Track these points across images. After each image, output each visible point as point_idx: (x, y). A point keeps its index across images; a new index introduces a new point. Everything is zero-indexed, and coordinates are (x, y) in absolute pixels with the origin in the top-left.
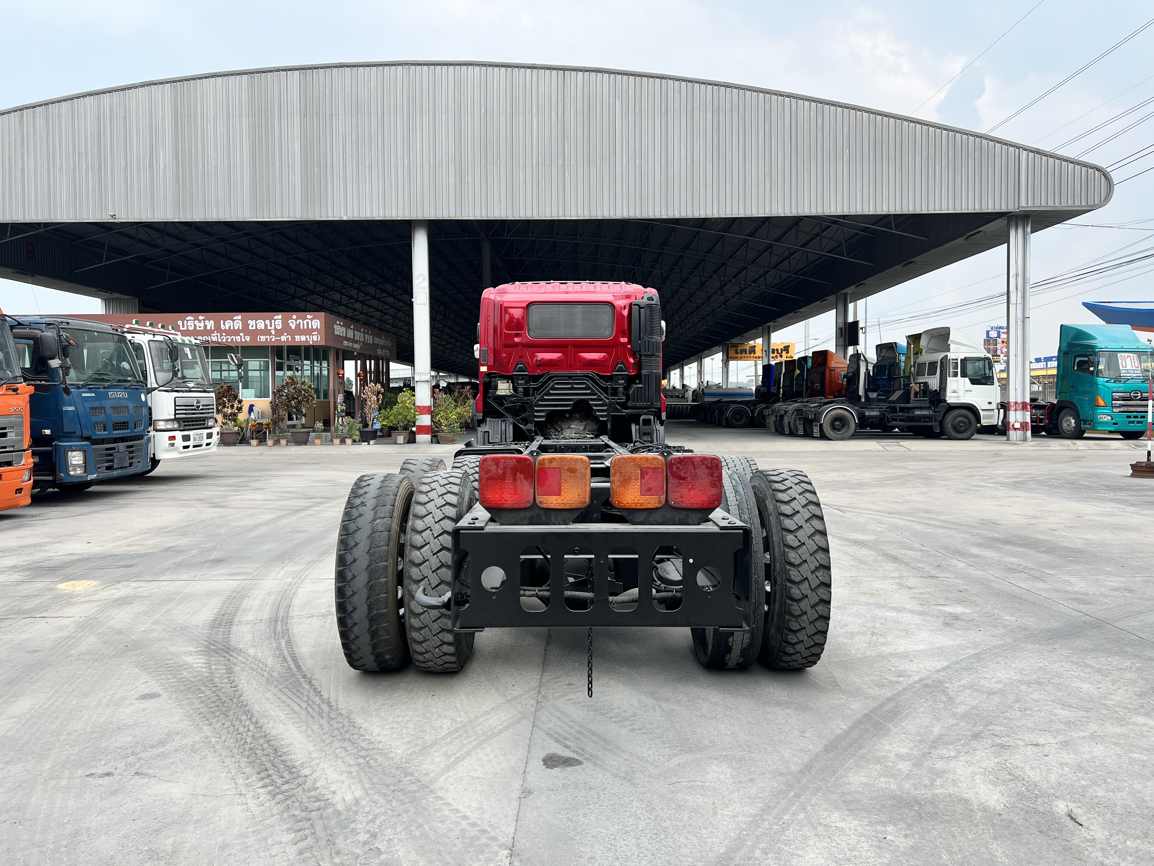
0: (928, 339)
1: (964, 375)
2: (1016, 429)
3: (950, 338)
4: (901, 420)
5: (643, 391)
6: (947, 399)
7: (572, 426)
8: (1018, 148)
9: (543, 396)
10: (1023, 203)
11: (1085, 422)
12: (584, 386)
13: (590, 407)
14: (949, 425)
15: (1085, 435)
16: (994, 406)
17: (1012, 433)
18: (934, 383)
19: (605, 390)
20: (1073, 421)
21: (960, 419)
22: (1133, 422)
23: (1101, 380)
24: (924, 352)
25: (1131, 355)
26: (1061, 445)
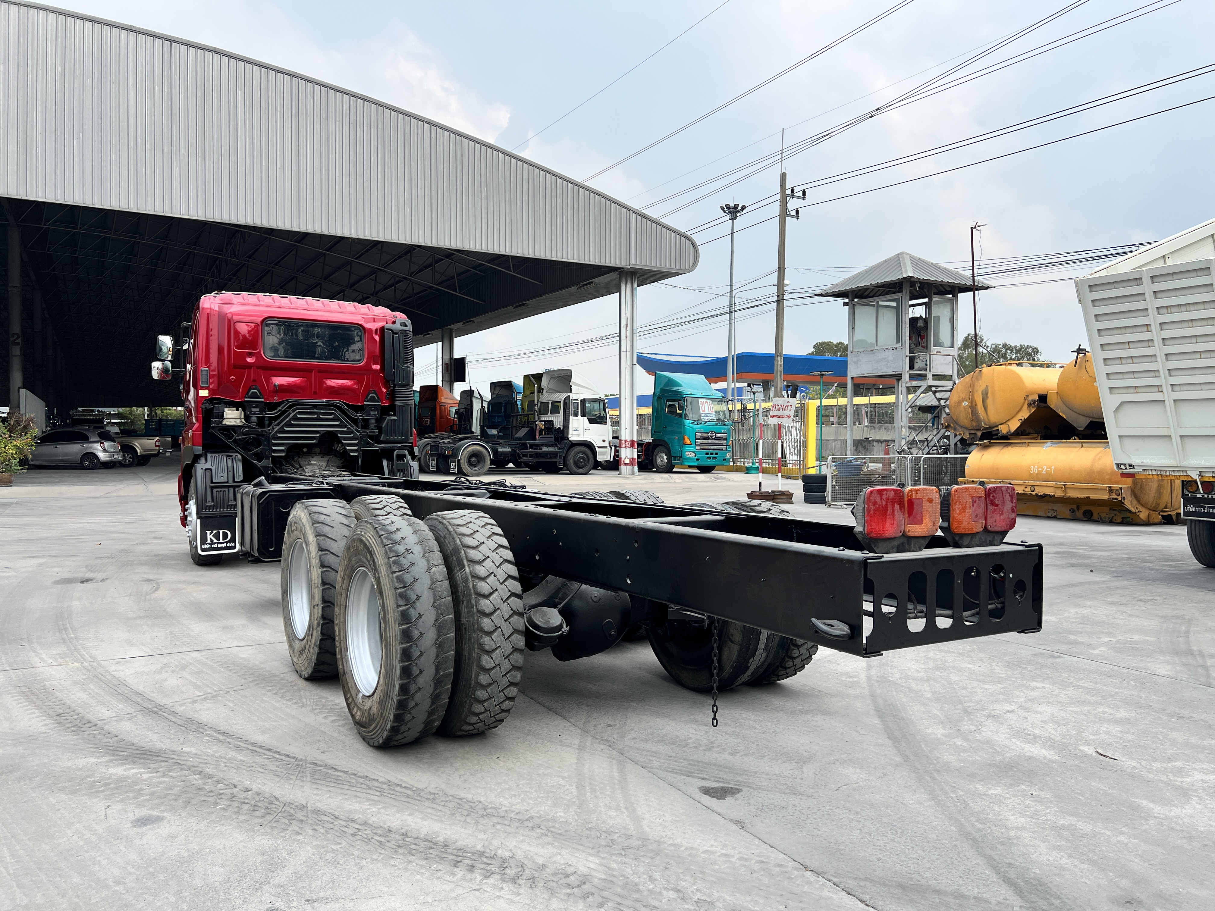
0: (548, 379)
1: (583, 415)
2: (626, 464)
3: (572, 380)
4: (531, 456)
5: (397, 424)
6: (570, 436)
7: (312, 462)
8: (629, 210)
9: (282, 427)
10: (633, 262)
11: (675, 457)
12: (331, 417)
13: (339, 440)
14: (571, 461)
15: (674, 470)
16: (607, 444)
17: (623, 468)
18: (558, 421)
19: (355, 421)
20: (665, 457)
21: (580, 455)
22: (710, 458)
23: (687, 422)
24: (545, 391)
25: (708, 401)
26: (662, 478)
